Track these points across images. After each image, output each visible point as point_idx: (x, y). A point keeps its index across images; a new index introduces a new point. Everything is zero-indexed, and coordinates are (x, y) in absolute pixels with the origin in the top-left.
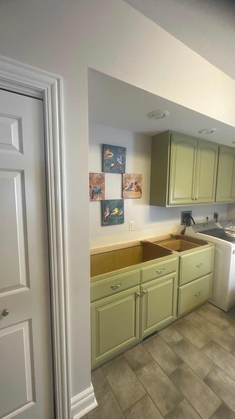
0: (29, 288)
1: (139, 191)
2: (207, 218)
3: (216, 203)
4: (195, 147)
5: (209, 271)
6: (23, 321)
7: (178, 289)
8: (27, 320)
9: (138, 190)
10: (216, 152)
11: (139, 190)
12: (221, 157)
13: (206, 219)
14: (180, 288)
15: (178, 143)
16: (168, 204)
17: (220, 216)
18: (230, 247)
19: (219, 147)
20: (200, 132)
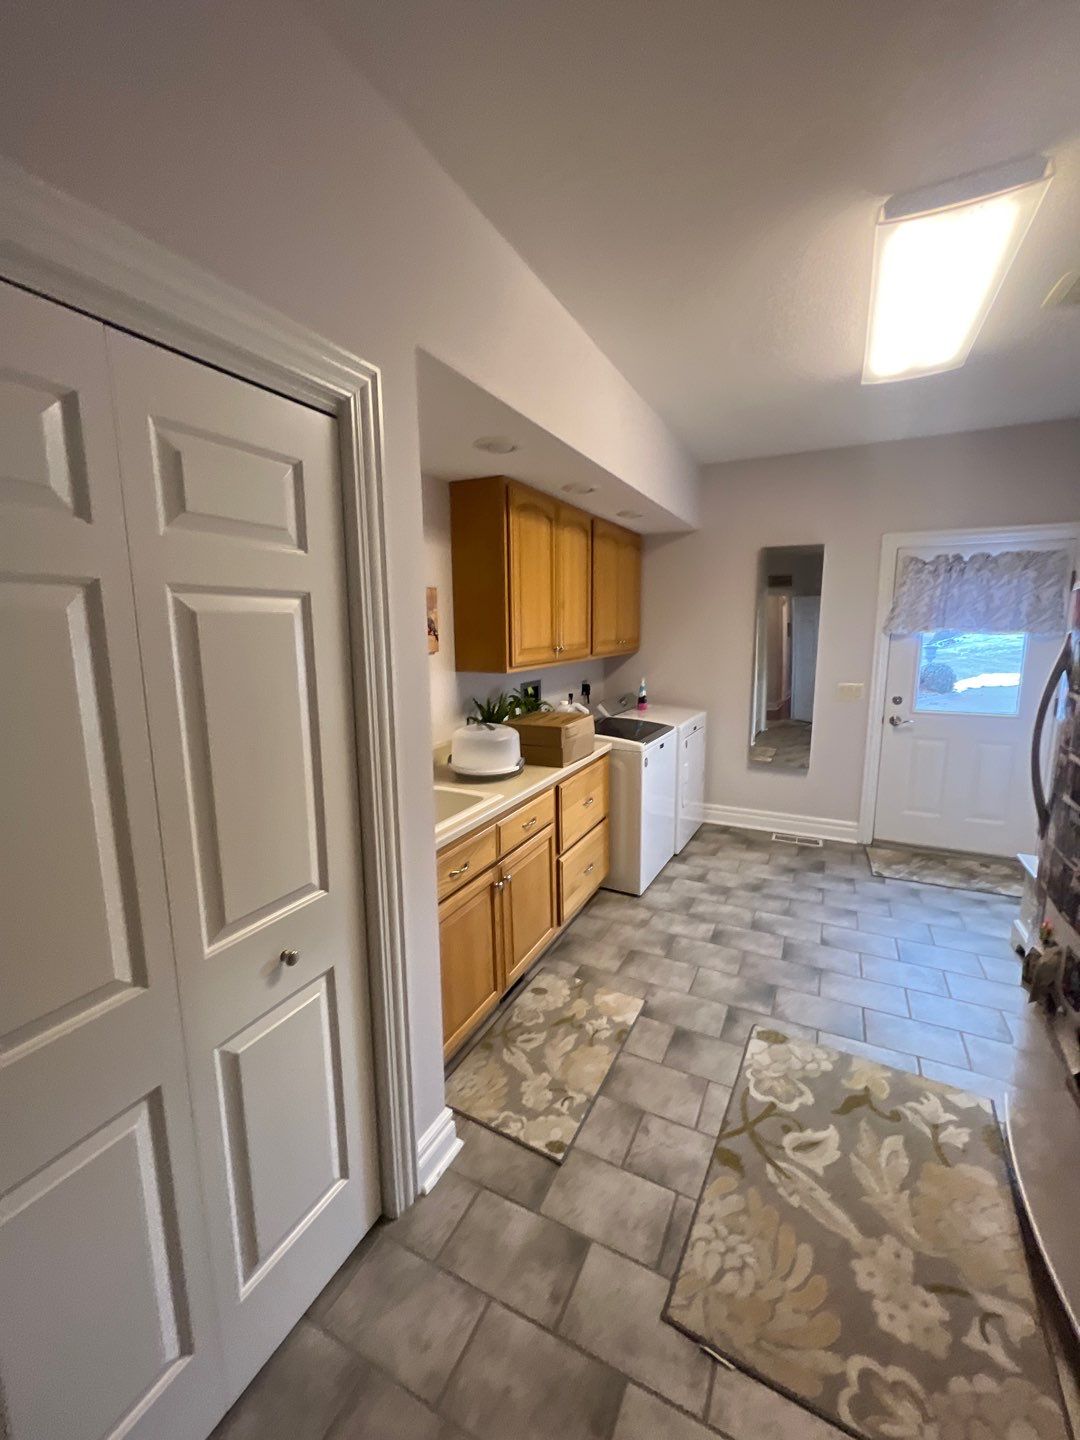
0: (327, 890)
2: (571, 696)
3: (594, 658)
4: (550, 520)
5: (600, 818)
6: (315, 980)
7: (558, 862)
8: (322, 976)
10: (587, 532)
12: (598, 543)
13: (568, 697)
14: (562, 859)
15: (524, 508)
16: (511, 665)
17: (593, 688)
18: (639, 753)
19: (592, 522)
20: (566, 488)
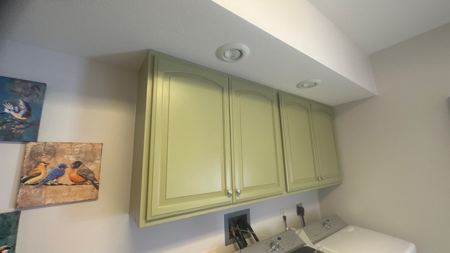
1: (89, 182)
2: (285, 218)
4: (223, 89)
9: (83, 180)
10: (272, 101)
11: (86, 180)
13: (282, 220)
16: (146, 218)
17: (308, 209)
